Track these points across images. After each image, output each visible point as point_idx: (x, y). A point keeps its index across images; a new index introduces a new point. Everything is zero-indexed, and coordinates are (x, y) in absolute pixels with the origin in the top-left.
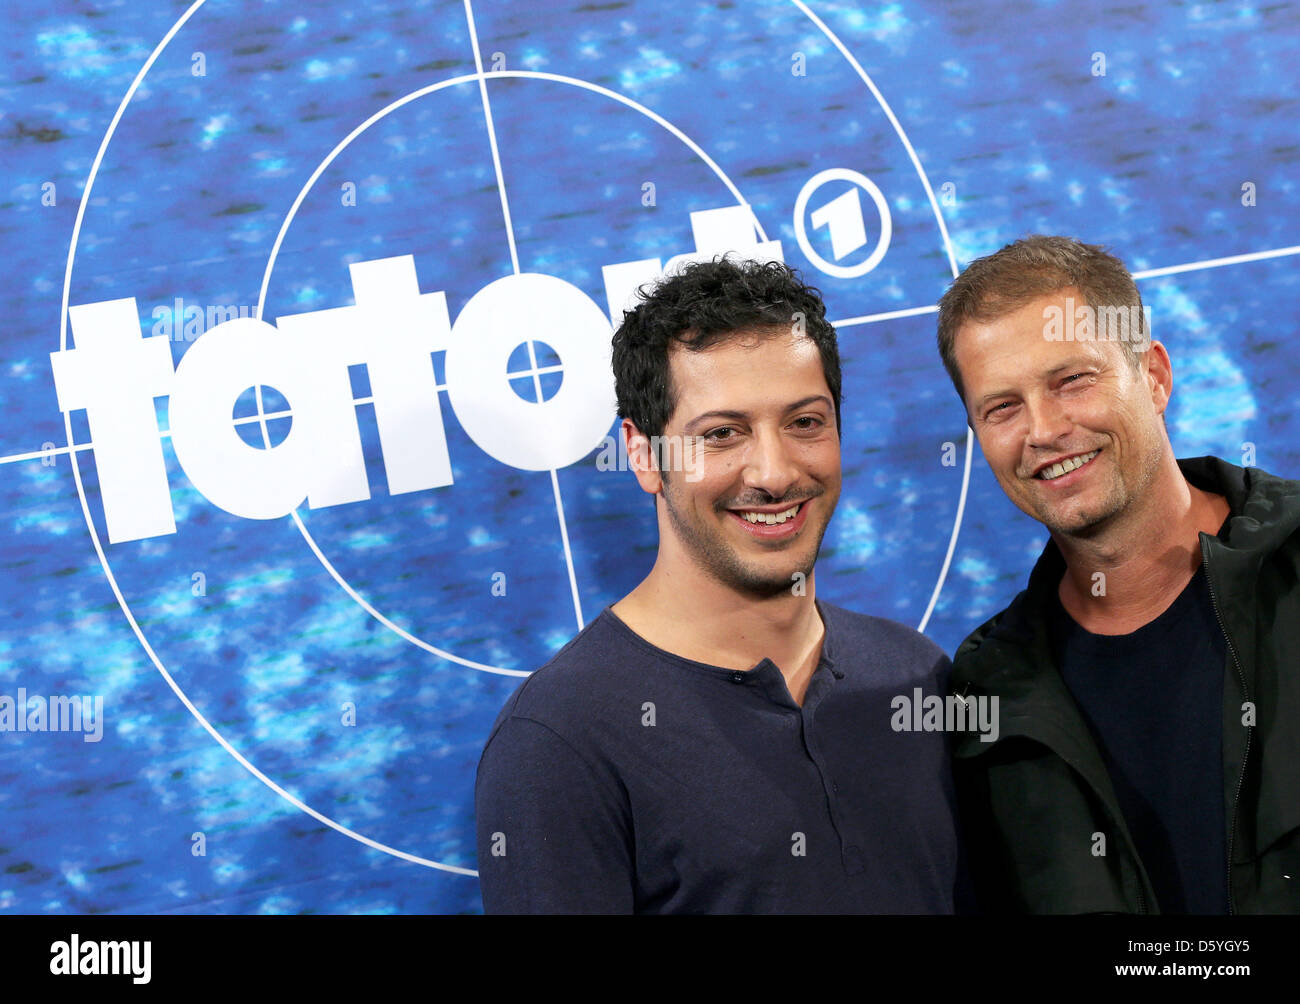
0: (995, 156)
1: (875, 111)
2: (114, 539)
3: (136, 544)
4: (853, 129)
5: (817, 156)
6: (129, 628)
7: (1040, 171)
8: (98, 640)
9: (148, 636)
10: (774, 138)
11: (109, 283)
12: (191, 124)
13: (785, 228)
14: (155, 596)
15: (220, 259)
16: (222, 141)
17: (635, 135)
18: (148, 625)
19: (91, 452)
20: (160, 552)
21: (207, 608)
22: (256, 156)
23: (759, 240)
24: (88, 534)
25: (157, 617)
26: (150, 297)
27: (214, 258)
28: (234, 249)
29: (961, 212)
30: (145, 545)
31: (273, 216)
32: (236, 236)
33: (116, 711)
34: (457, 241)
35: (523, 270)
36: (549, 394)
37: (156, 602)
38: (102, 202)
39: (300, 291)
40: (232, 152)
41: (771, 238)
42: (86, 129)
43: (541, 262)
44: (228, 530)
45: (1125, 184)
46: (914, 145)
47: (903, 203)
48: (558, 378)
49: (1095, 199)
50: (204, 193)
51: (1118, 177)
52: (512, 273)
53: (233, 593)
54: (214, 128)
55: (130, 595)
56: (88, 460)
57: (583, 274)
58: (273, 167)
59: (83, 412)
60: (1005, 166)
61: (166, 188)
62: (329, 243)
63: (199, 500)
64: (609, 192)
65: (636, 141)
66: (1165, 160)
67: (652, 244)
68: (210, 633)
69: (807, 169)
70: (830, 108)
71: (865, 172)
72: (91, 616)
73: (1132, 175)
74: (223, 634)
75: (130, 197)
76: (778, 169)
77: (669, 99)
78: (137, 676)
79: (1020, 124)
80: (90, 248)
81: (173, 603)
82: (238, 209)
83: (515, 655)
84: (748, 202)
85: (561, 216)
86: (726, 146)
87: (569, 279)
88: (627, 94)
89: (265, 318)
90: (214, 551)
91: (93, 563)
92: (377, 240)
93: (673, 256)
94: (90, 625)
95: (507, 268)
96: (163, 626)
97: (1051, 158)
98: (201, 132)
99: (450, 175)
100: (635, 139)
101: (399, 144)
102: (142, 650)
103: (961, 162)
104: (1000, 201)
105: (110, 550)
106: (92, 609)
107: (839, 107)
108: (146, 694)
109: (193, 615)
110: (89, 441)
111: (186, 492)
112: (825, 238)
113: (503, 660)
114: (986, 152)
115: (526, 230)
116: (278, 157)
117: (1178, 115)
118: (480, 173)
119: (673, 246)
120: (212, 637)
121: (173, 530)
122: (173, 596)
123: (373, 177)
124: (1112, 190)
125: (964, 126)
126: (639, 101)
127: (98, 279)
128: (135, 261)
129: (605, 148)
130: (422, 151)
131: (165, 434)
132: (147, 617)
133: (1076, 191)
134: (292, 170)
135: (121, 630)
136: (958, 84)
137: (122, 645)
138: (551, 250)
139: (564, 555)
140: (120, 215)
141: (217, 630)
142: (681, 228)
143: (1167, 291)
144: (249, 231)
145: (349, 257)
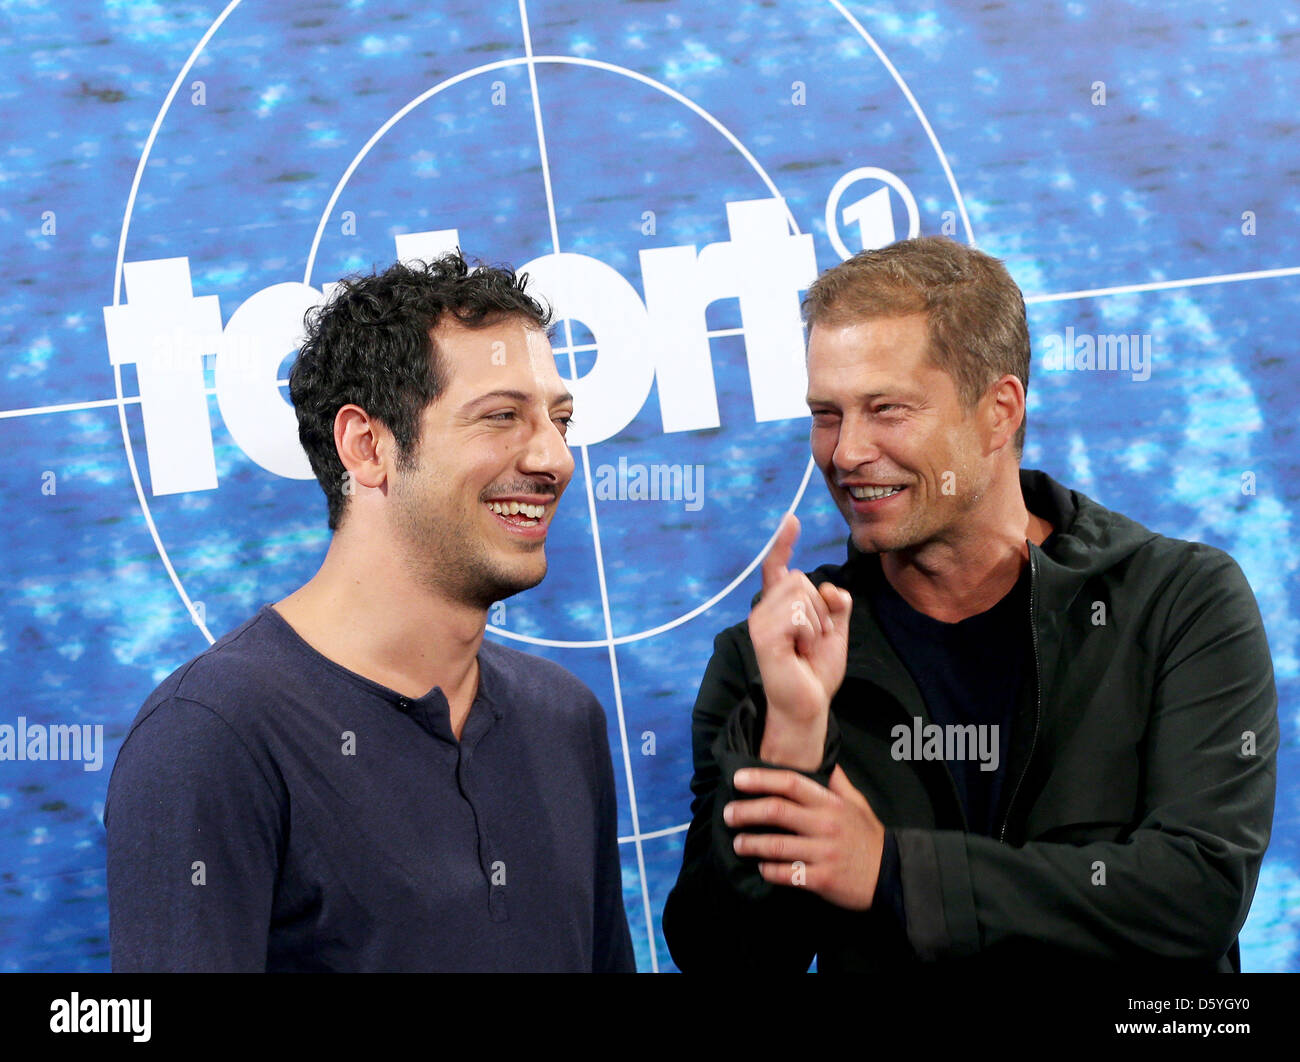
0: (1021, 164)
1: (908, 114)
2: (156, 492)
3: (179, 497)
4: (886, 130)
5: (850, 154)
6: (168, 578)
7: (1063, 180)
8: (139, 589)
9: (187, 587)
10: (810, 135)
11: (164, 242)
12: (248, 92)
13: (817, 223)
14: (195, 548)
15: (272, 225)
16: (278, 109)
17: (676, 124)
18: (187, 576)
19: (138, 406)
20: (202, 506)
21: (244, 562)
22: (311, 126)
23: (792, 233)
24: (132, 485)
25: (197, 568)
26: (204, 257)
27: (265, 222)
28: (285, 215)
29: (987, 217)
30: (187, 499)
31: (325, 185)
32: (287, 203)
33: (152, 658)
34: (500, 219)
35: (563, 250)
36: (583, 372)
37: (194, 555)
38: (160, 163)
39: (347, 259)
40: (288, 122)
41: (803, 232)
42: (148, 92)
43: (580, 243)
44: (268, 488)
45: (1144, 197)
46: (945, 150)
47: (932, 204)
48: (592, 357)
49: (1115, 209)
50: (259, 160)
51: (1138, 190)
52: (552, 252)
53: (270, 549)
54: (271, 97)
55: (171, 547)
56: (135, 412)
57: (621, 257)
58: (325, 137)
59: (133, 366)
60: (1030, 173)
61: (222, 152)
62: (376, 214)
63: (241, 457)
64: (649, 178)
65: (677, 131)
66: (1183, 176)
67: (688, 231)
68: (246, 588)
69: (839, 165)
70: (865, 109)
71: (897, 172)
72: (132, 565)
73: (1152, 189)
74: (258, 589)
75: (186, 160)
76: (812, 165)
77: (711, 92)
78: (175, 626)
79: (1046, 134)
80: (147, 207)
81: (212, 556)
82: (290, 177)
83: (539, 623)
84: (783, 196)
85: (602, 200)
86: (764, 140)
87: (607, 261)
88: (671, 85)
89: (312, 284)
90: (255, 508)
91: (135, 513)
92: (424, 213)
93: (707, 243)
94: (131, 573)
95: (548, 247)
96: (200, 578)
97: (1075, 168)
98: (258, 100)
99: (496, 154)
100: (676, 128)
101: (448, 121)
102: (180, 601)
103: (989, 167)
104: (1024, 207)
105: (153, 501)
106: (133, 558)
107: (874, 108)
108: (182, 643)
109: (231, 569)
110: (138, 395)
111: (229, 449)
112: (855, 234)
113: (527, 628)
114: (1012, 159)
115: (568, 211)
116: (331, 128)
117: (1198, 133)
118: (525, 154)
119: (709, 234)
120: (248, 592)
121: (214, 485)
122: (212, 549)
123: (422, 153)
124: (1132, 202)
125: (993, 132)
126: (681, 91)
127: (153, 238)
128: (189, 222)
129: (645, 136)
130: (471, 129)
131: (211, 391)
132: (187, 568)
133: (1097, 202)
134: (345, 142)
135: (161, 580)
136: (989, 92)
137: (160, 593)
138: (591, 232)
139: (591, 528)
140: (177, 177)
141: (252, 584)
142: (716, 217)
143: (1181, 303)
144: (300, 199)
145: (395, 228)
